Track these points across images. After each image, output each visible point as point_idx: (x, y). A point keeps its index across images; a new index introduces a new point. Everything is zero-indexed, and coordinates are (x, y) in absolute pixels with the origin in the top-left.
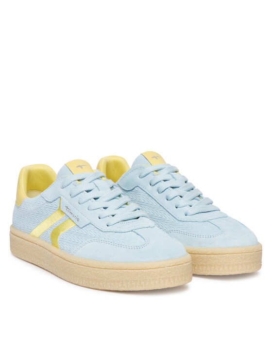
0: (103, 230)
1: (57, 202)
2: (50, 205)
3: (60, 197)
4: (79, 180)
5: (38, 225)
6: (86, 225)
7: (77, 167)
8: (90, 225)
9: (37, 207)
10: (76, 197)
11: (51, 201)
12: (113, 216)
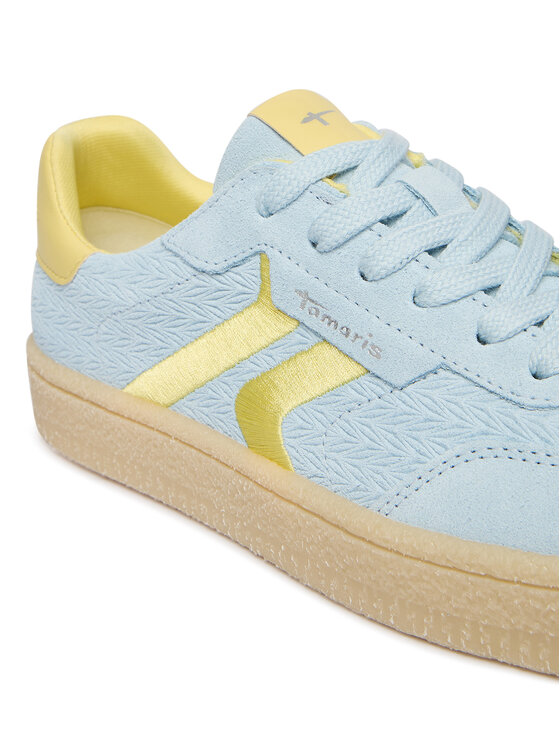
0: (527, 401)
1: (250, 270)
2: (214, 282)
3: (260, 253)
4: (334, 177)
5: (162, 358)
6: (424, 376)
7: (305, 121)
8: (442, 373)
9: (154, 292)
10: (343, 251)
11: (218, 268)
12: (540, 324)
